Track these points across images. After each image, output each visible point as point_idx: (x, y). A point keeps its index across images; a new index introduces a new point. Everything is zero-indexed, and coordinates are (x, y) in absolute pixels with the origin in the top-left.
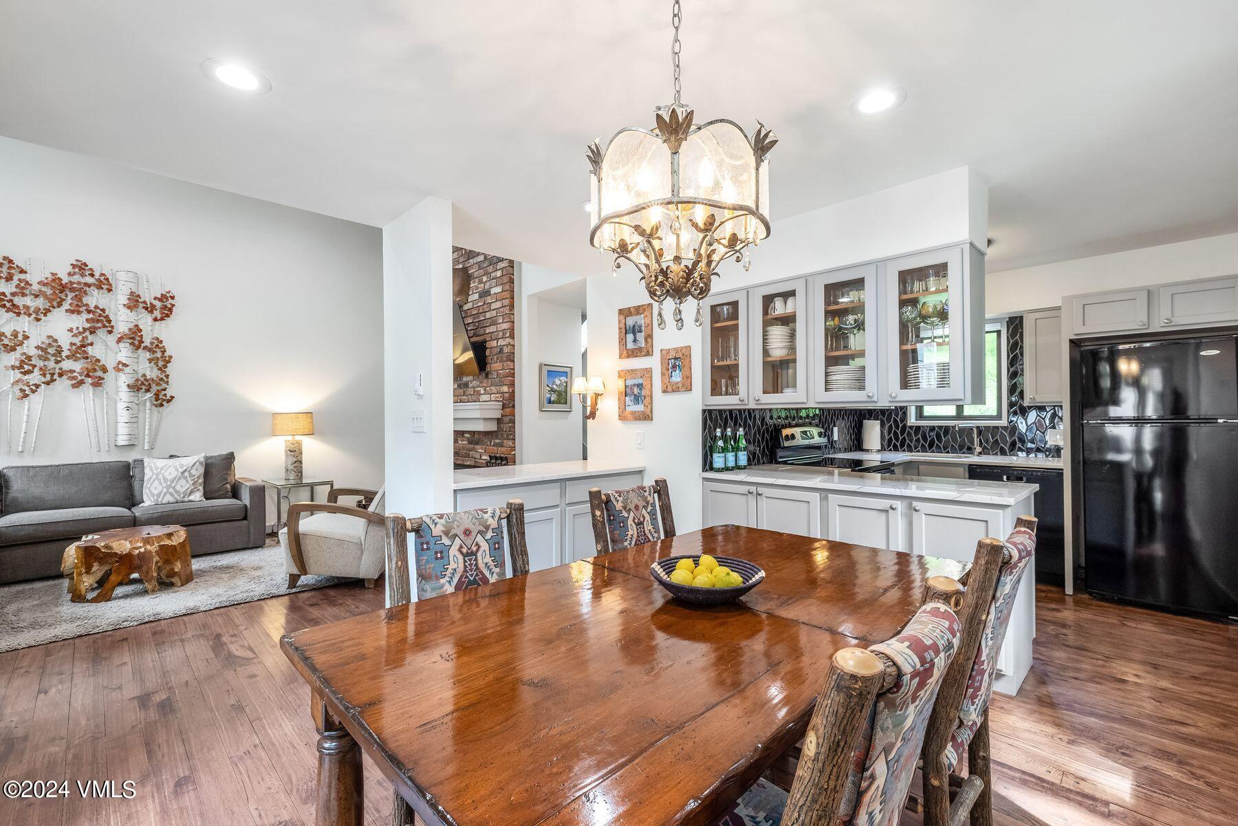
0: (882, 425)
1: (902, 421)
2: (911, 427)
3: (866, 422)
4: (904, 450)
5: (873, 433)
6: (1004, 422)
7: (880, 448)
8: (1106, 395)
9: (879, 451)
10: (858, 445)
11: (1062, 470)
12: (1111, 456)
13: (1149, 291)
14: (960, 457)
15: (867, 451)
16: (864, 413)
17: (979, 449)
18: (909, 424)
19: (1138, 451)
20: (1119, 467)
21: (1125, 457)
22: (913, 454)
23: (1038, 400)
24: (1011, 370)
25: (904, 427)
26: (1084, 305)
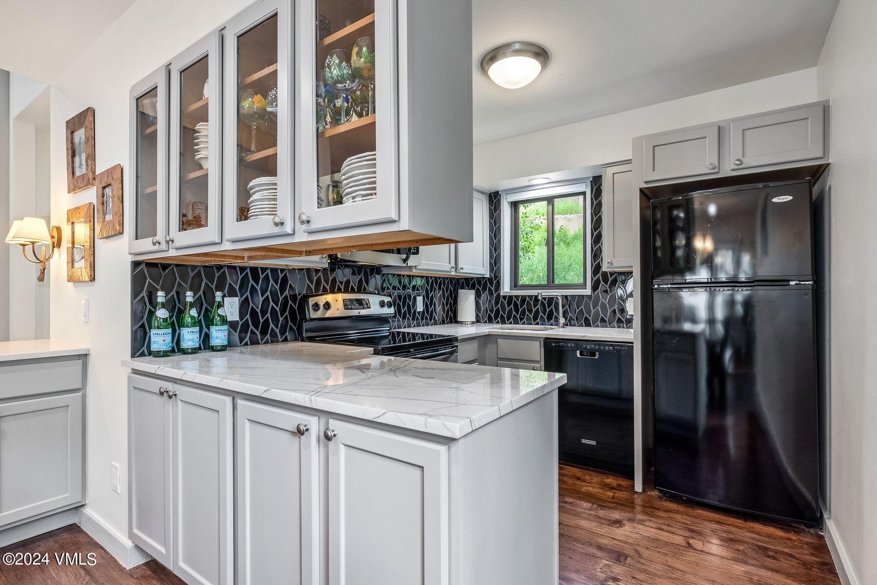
0: (478, 295)
1: (496, 291)
2: (504, 297)
3: (461, 292)
4: (498, 322)
5: (467, 302)
6: (588, 291)
7: (474, 320)
8: (682, 263)
9: (473, 323)
10: (452, 317)
11: (632, 343)
12: (687, 327)
13: (719, 127)
14: (547, 329)
15: (461, 323)
16: (463, 283)
17: (562, 320)
18: (502, 294)
19: (711, 321)
20: (692, 337)
21: (700, 328)
22: (504, 326)
23: (615, 265)
24: (595, 234)
25: (498, 296)
26: (654, 147)
